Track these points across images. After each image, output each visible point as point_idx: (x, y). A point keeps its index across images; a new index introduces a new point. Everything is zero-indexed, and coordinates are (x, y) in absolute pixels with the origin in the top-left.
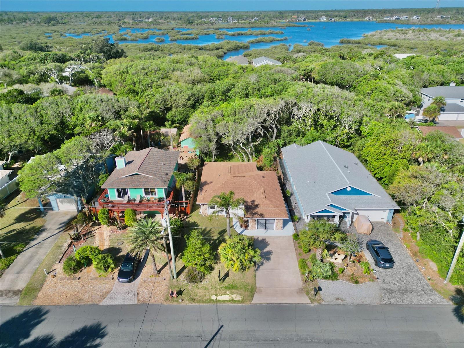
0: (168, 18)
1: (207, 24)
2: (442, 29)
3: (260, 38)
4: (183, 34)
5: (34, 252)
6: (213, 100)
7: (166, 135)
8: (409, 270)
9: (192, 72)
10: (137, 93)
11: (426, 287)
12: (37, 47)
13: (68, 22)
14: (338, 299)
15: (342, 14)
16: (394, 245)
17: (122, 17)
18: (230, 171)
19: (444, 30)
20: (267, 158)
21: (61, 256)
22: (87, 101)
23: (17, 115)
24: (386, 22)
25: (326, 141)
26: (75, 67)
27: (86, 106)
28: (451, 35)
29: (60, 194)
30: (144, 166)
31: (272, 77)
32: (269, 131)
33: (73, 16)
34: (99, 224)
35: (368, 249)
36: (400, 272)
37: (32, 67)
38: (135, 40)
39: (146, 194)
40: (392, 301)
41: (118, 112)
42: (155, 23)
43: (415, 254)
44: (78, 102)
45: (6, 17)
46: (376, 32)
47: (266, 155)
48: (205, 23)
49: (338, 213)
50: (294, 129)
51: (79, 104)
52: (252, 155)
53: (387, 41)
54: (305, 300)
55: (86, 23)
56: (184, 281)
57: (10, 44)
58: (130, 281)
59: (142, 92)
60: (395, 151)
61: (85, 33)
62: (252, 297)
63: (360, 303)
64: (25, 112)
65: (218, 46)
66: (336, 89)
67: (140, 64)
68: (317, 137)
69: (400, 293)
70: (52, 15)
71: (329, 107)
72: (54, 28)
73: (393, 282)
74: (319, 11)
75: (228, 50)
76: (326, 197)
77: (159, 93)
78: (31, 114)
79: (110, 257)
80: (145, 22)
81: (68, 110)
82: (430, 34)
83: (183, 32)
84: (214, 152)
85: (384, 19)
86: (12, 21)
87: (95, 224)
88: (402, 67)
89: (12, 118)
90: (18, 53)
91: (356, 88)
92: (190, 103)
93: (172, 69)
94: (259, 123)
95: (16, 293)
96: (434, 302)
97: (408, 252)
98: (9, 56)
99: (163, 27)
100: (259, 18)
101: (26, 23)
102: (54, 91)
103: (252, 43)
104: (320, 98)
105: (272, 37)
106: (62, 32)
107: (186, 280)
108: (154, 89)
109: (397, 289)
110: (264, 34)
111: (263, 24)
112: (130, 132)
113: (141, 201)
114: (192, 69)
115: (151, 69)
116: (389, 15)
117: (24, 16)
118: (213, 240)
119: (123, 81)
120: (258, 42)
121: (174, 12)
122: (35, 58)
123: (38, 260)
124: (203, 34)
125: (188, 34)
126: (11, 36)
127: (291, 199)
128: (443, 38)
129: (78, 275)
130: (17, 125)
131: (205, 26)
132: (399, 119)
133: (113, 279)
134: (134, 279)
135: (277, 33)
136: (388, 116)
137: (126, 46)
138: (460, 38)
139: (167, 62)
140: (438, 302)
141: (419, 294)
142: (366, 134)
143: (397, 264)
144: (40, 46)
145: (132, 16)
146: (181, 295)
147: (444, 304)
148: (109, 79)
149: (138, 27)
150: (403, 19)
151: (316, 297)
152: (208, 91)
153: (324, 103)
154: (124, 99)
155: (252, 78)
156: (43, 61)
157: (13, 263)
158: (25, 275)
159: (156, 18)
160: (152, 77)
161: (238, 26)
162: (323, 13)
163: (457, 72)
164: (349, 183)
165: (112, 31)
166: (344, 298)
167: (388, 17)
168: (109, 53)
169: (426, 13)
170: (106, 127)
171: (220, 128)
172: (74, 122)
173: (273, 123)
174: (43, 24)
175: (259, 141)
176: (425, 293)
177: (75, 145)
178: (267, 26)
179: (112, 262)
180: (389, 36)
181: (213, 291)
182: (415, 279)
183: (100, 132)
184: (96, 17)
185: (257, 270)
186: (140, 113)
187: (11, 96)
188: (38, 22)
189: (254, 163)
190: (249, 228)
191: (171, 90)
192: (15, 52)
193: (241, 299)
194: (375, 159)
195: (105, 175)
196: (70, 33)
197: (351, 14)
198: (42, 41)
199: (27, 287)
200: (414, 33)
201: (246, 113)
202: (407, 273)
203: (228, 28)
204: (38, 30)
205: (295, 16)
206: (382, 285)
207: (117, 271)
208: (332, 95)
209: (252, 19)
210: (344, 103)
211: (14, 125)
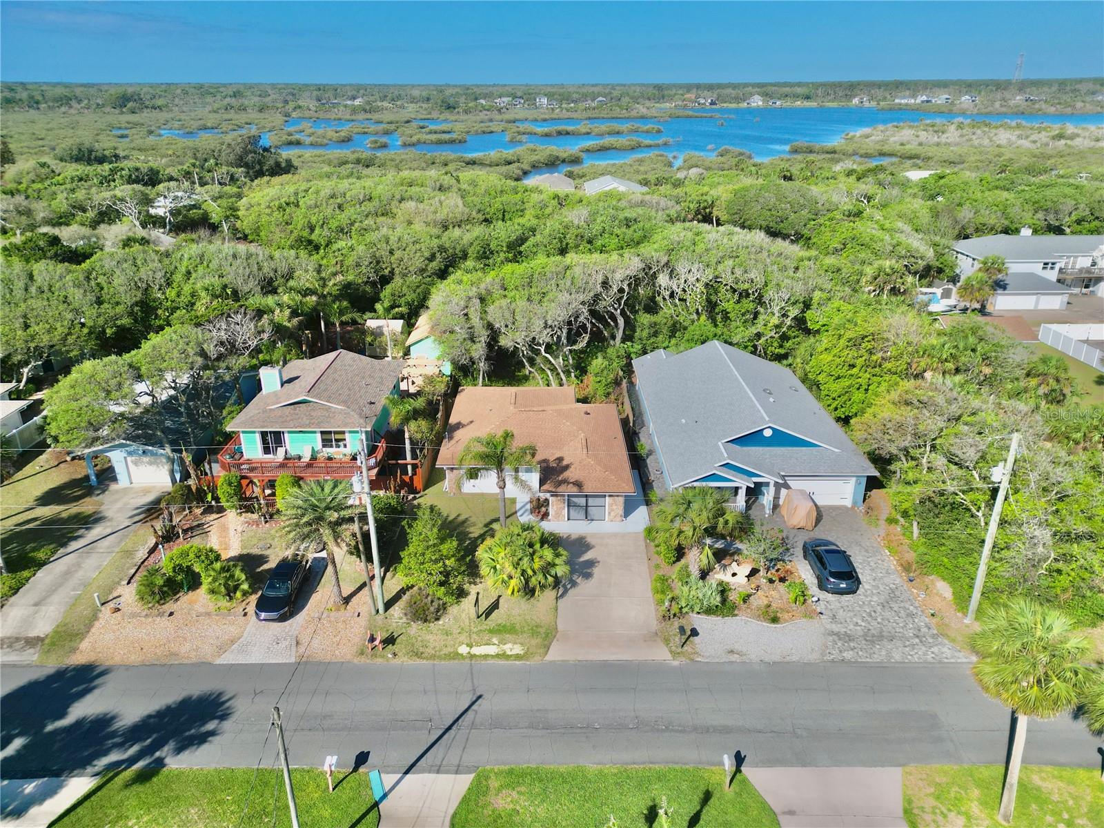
0: (399, 97)
1: (488, 110)
2: (1024, 123)
3: (608, 141)
4: (430, 133)
5: (73, 565)
6: (487, 262)
7: (378, 333)
8: (891, 598)
9: (444, 204)
10: (317, 248)
11: (924, 630)
12: (92, 157)
13: (167, 106)
14: (732, 652)
15: (799, 90)
16: (863, 550)
17: (293, 95)
18: (513, 401)
19: (1029, 125)
20: (598, 379)
21: (133, 571)
22: (202, 257)
23: (46, 284)
24: (900, 108)
25: (731, 344)
26: (180, 194)
27: (200, 268)
28: (1043, 137)
29: (134, 446)
30: (321, 386)
31: (622, 216)
32: (607, 325)
33: (179, 91)
34: (221, 510)
35: (805, 557)
36: (871, 601)
37: (80, 195)
38: (321, 145)
39: (324, 446)
40: (848, 655)
41: (270, 282)
42: (368, 108)
43: (907, 568)
44: (181, 259)
45: (24, 95)
46: (875, 128)
47: (596, 372)
48: (484, 108)
49: (743, 483)
50: (665, 320)
51: (185, 263)
52: (568, 373)
53: (898, 147)
54: (661, 654)
55: (209, 108)
56: (401, 618)
57: (31, 151)
58: (283, 619)
59: (327, 245)
60: (874, 358)
61: (205, 128)
62: (547, 648)
63: (776, 660)
64: (61, 277)
65: (510, 158)
66: (759, 237)
67: (326, 187)
68: (711, 335)
69: (867, 641)
70: (130, 90)
71: (738, 272)
72: (132, 118)
73: (854, 619)
74: (746, 85)
75: (534, 166)
76: (719, 448)
77: (366, 245)
78: (77, 282)
79: (239, 568)
80: (346, 106)
81: (159, 275)
82: (996, 135)
83: (432, 127)
84: (482, 364)
85: (897, 101)
86: (37, 102)
87: (209, 510)
88: (915, 196)
89: (33, 290)
90: (49, 167)
91: (810, 239)
92: (434, 265)
93: (398, 197)
94: (583, 303)
95: (32, 642)
96: (937, 658)
97: (893, 563)
98: (28, 173)
99: (387, 117)
100: (609, 98)
101: (71, 107)
102: (129, 239)
103: (588, 151)
104: (720, 254)
105: (634, 138)
106: (151, 126)
107: (406, 614)
108: (355, 236)
109: (862, 633)
110: (618, 133)
111: (617, 112)
112: (295, 321)
113: (314, 458)
114: (443, 198)
115: (351, 196)
116: (907, 93)
117: (65, 92)
118: (470, 539)
119: (287, 223)
120: (603, 149)
121: (413, 86)
122: (87, 176)
123: (80, 580)
124: (477, 131)
125: (444, 132)
126: (34, 134)
127: (648, 461)
128: (1025, 143)
129: (169, 606)
130: (46, 303)
131: (482, 116)
132: (893, 299)
133: (245, 614)
134: (291, 614)
135: (647, 132)
136: (869, 293)
137: (300, 157)
138: (1063, 142)
139: (389, 183)
140: (947, 658)
141: (908, 643)
142: (818, 327)
143: (866, 585)
144: (99, 154)
145: (315, 93)
146: (393, 644)
147: (959, 661)
148: (255, 219)
149: (328, 117)
150: (939, 102)
151: (685, 648)
152: (477, 242)
153: (730, 263)
154: (284, 257)
155: (575, 216)
156: (107, 181)
157: (27, 586)
158: (52, 608)
159: (372, 98)
160: (350, 212)
161: (561, 116)
162: (757, 89)
163: (1036, 205)
164: (767, 419)
165: (269, 126)
166: (744, 650)
167: (904, 98)
168: (258, 167)
169: (992, 91)
170: (241, 306)
171: (495, 313)
172: (172, 301)
173: (616, 306)
174: (108, 109)
175: (582, 344)
176: (921, 642)
177: (171, 341)
178: (627, 115)
179: (243, 577)
180: (904, 136)
181: (463, 638)
182: (903, 614)
183: (229, 316)
184: (232, 93)
185: (562, 596)
186: (321, 283)
187: (32, 249)
188: (98, 105)
189: (570, 389)
190: (550, 517)
191: (392, 237)
192: (43, 165)
193: (522, 652)
194: (833, 378)
195: (236, 407)
196: (171, 129)
197: (819, 92)
198: (105, 144)
199: (56, 632)
200: (960, 131)
201: (553, 282)
202: (885, 604)
203: (536, 120)
204: (96, 122)
205: (692, 96)
206: (828, 627)
207: (254, 599)
208: (747, 247)
209: (593, 100)
210: (772, 265)
211: (37, 304)
